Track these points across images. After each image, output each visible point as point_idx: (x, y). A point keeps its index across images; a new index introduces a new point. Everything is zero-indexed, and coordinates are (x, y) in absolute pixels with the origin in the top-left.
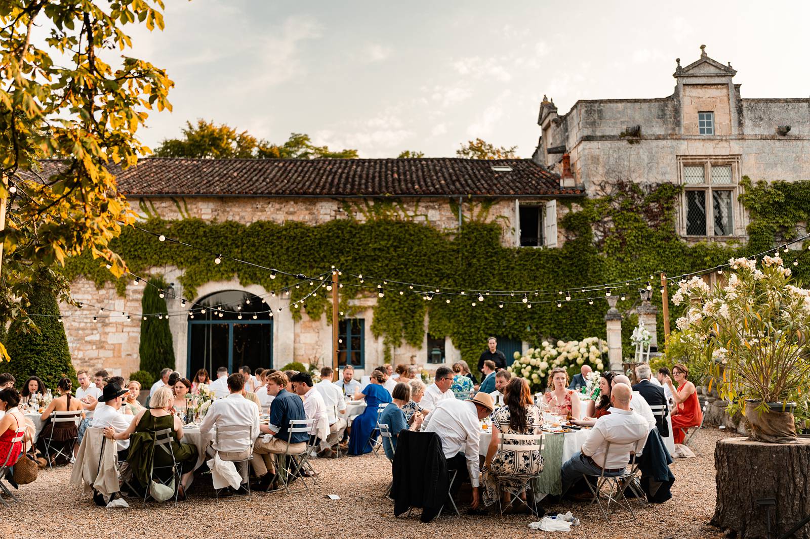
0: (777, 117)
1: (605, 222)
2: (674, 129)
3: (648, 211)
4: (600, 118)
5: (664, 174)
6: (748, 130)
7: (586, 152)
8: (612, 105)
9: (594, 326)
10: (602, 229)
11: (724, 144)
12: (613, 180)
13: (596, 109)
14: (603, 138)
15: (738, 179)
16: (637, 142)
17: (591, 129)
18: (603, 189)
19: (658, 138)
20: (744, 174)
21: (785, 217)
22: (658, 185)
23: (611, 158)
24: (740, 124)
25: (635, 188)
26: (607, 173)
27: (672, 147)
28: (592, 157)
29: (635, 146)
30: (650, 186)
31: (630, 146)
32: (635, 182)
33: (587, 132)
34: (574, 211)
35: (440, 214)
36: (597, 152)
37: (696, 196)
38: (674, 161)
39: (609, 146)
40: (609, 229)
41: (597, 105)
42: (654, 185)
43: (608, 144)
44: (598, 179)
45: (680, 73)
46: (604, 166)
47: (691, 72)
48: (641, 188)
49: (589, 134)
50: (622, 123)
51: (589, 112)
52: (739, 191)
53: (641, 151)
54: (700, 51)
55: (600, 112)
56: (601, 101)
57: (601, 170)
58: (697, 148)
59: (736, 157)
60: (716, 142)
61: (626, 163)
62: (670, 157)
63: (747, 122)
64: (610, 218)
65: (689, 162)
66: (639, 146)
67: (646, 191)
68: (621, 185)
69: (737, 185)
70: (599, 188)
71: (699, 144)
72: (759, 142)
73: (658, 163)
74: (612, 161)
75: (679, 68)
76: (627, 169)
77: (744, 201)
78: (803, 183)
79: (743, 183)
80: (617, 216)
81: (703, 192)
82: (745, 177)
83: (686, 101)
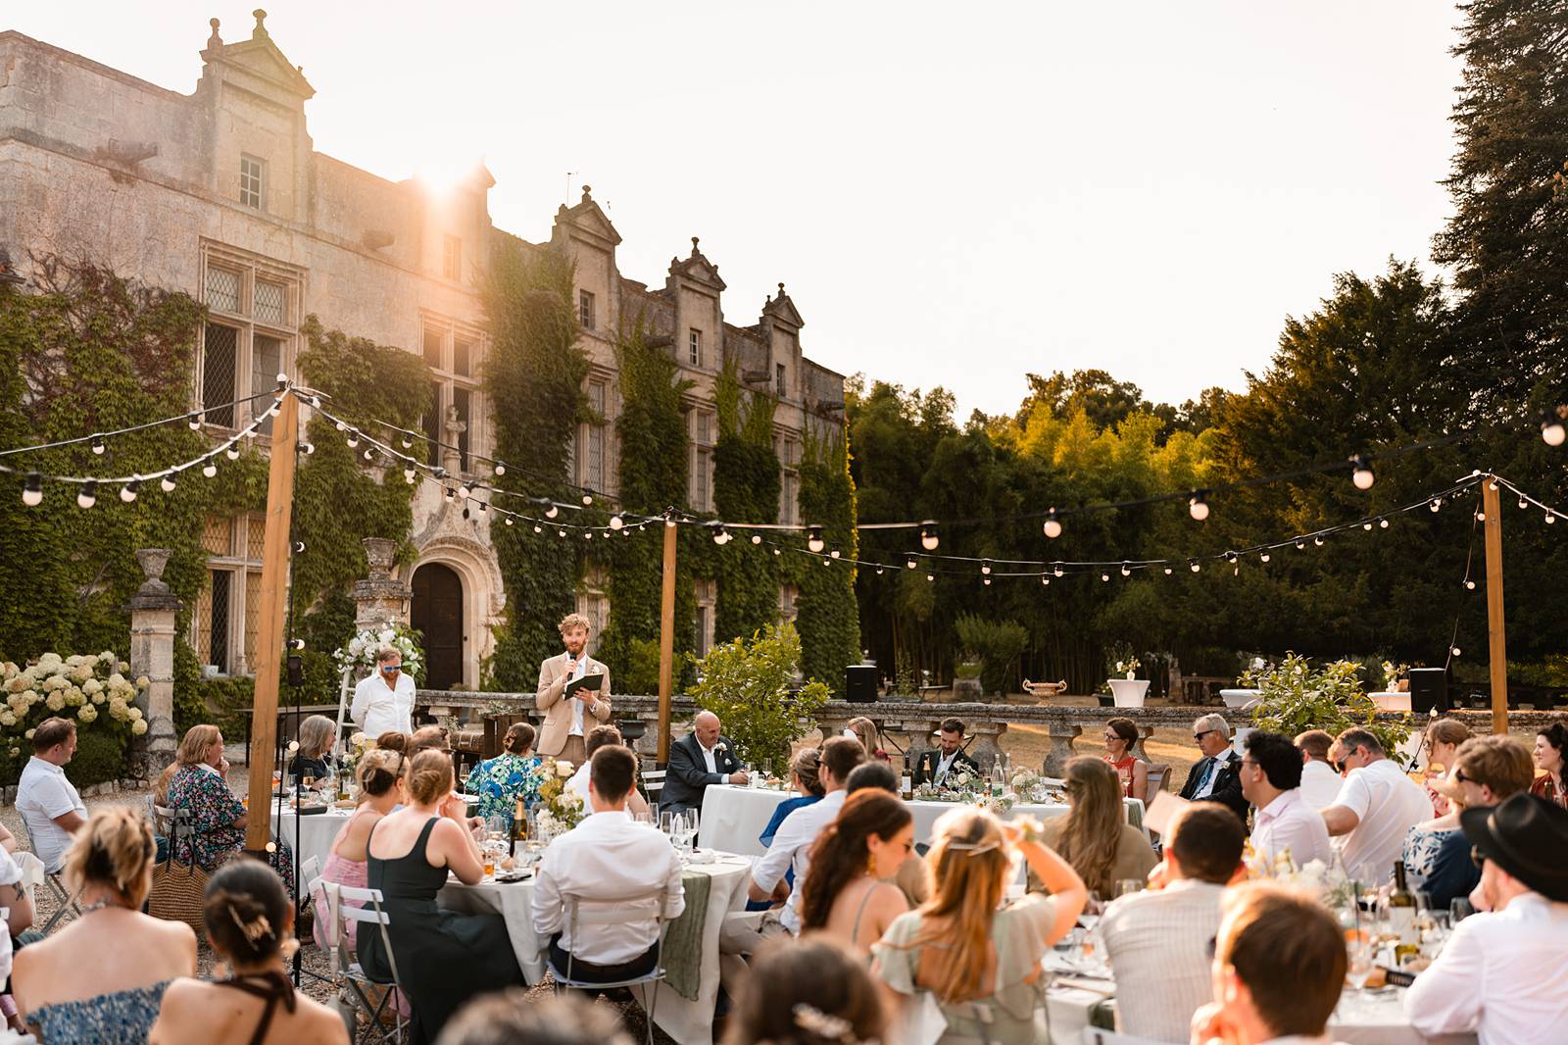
0: (365, 211)
1: (51, 360)
2: (199, 175)
3: (140, 352)
4: (57, 94)
5: (175, 272)
6: (323, 220)
7: (19, 170)
8: (83, 72)
9: (20, 623)
10: (40, 377)
11: (281, 237)
12: (72, 259)
13: (48, 67)
14: (59, 147)
15: (297, 320)
16: (130, 181)
17: (33, 116)
18: (50, 274)
19: (170, 186)
20: (311, 311)
21: (373, 415)
22: (162, 294)
23: (73, 204)
24: (311, 205)
25: (117, 288)
26: (62, 236)
27: (193, 214)
28: (31, 186)
29: (124, 189)
30: (148, 293)
31: (114, 185)
32: (121, 275)
33: (23, 120)
36: (42, 178)
37: (222, 339)
38: (194, 248)
39: (71, 171)
40: (57, 381)
41: (51, 59)
42: (155, 293)
43: (67, 165)
44: (40, 246)
45: (215, 53)
46: (55, 218)
47: (237, 58)
48: (129, 292)
49: (29, 126)
50: (101, 124)
51: (33, 70)
52: (302, 345)
53: (135, 205)
54: (253, 23)
55: (57, 79)
56: (63, 54)
57: (48, 226)
58: (238, 232)
59: (295, 271)
60: (270, 228)
61: (101, 224)
62: (189, 236)
63: (322, 205)
64: (60, 352)
65: (222, 260)
66: (132, 192)
67: (139, 303)
68: (89, 275)
69: (296, 332)
70: (40, 270)
71: (241, 225)
72: (335, 250)
73: (164, 244)
74: (73, 211)
75: (215, 41)
76: (103, 239)
77: (307, 366)
78: (399, 352)
79: (311, 327)
80: (79, 350)
81: (234, 331)
82: (312, 319)
83: (224, 120)
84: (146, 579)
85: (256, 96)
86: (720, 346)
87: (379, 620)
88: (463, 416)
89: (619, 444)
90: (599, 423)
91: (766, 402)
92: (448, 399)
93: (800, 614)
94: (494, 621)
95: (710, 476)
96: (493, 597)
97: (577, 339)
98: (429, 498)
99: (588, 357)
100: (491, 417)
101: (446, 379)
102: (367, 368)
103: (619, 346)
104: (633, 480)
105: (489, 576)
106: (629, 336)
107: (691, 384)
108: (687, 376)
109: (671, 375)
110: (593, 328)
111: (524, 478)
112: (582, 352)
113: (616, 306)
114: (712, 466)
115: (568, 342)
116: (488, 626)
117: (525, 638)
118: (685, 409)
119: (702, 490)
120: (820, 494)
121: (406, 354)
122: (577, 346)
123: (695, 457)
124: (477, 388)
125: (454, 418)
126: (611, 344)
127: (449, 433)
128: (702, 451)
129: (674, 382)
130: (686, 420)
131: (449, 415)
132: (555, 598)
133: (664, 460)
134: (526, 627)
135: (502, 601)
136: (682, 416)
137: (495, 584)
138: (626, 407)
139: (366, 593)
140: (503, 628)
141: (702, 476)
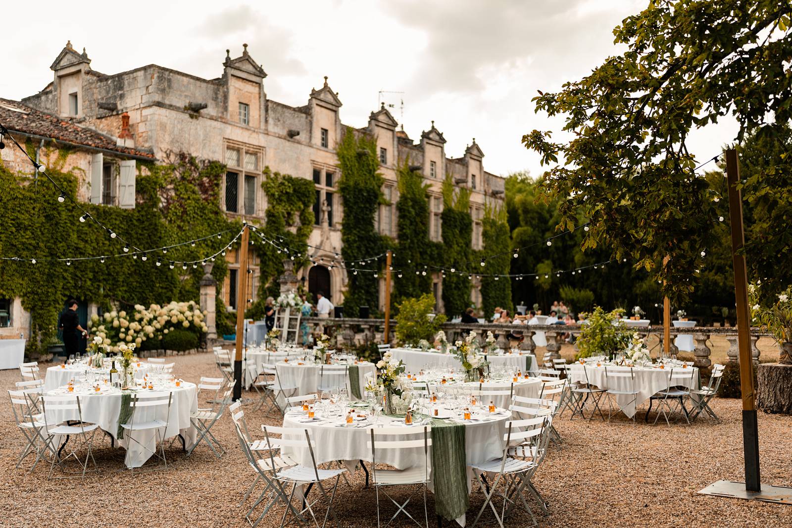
0: (288, 122)
1: (169, 190)
2: (223, 113)
3: (201, 185)
4: (170, 87)
5: (214, 152)
6: (271, 128)
7: (156, 117)
8: (179, 77)
9: (160, 290)
10: (165, 196)
11: (255, 135)
12: (176, 150)
13: (166, 76)
14: (171, 107)
15: (262, 168)
16: (197, 118)
17: (161, 96)
18: (168, 156)
19: (211, 118)
20: (267, 164)
21: (291, 206)
22: (209, 162)
23: (176, 129)
24: (266, 121)
25: (192, 161)
26: (172, 142)
27: (220, 129)
28: (161, 123)
29: (194, 121)
30: (204, 161)
31: (190, 120)
32: (194, 155)
33: (157, 98)
34: (143, 174)
35: (15, 154)
36: (165, 120)
37: (233, 177)
38: (221, 142)
39: (175, 116)
40: (171, 197)
41: (167, 73)
42: (207, 161)
43: (174, 113)
44: (165, 146)
45: (228, 63)
46: (170, 135)
47: (237, 65)
48: (197, 161)
49: (160, 100)
50: (186, 96)
51: (161, 78)
52: (262, 179)
53: (199, 127)
54: (243, 49)
55: (169, 81)
56: (171, 71)
57: (167, 138)
58: (238, 135)
59: (261, 148)
60: (250, 132)
61: (187, 135)
62: (219, 137)
63: (271, 121)
64: (172, 186)
65: (233, 147)
66: (198, 122)
67: (200, 166)
68: (182, 156)
69: (261, 173)
70: (165, 155)
71: (239, 131)
72: (276, 139)
73: (210, 141)
74: (176, 132)
75: (228, 59)
76: (187, 141)
77: (266, 187)
78: (302, 179)
79: (266, 172)
80: (179, 185)
81: (237, 174)
82: (267, 168)
83: (232, 90)
84: (205, 274)
85: (244, 79)
86: (444, 168)
87: (288, 290)
88: (330, 204)
89: (398, 214)
90: (389, 205)
91: (465, 192)
92: (323, 197)
93: (483, 286)
94: (344, 289)
95: (440, 225)
96: (343, 279)
97: (379, 169)
98: (315, 237)
99: (383, 177)
100: (341, 204)
101: (322, 189)
102: (289, 187)
103: (397, 170)
104: (404, 228)
105: (341, 270)
106: (402, 167)
107: (431, 186)
108: (428, 182)
109: (421, 182)
110: (386, 163)
111: (355, 229)
112: (381, 174)
113: (396, 153)
114: (441, 221)
115: (375, 170)
116: (341, 291)
117: (356, 296)
118: (428, 197)
119: (437, 232)
120: (492, 232)
121: (306, 180)
122: (378, 172)
123: (433, 218)
124: (335, 192)
125: (326, 205)
126: (393, 170)
127: (323, 211)
128: (436, 215)
129: (423, 185)
130: (429, 201)
131: (324, 204)
132: (369, 280)
133: (418, 219)
134: (356, 291)
135: (347, 281)
136: (426, 200)
137: (343, 274)
138: (401, 197)
139: (284, 280)
140: (347, 292)
141: (436, 226)
